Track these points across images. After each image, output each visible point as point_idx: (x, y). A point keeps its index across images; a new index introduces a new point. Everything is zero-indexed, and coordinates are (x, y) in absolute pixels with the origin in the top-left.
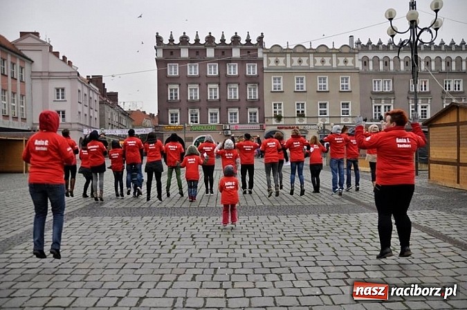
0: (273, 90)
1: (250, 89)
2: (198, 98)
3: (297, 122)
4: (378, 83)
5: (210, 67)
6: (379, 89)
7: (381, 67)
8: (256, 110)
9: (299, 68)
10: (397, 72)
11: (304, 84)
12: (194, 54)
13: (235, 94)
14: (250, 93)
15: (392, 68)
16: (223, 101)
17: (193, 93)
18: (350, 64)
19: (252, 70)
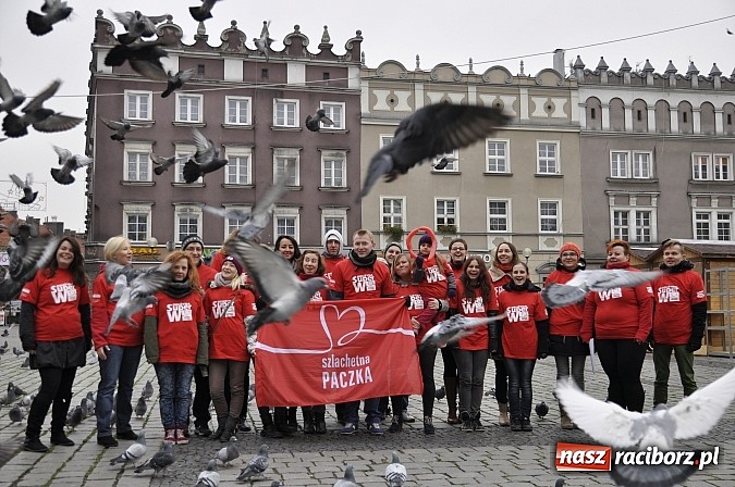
1: (328, 163)
4: (623, 159)
6: (623, 173)
7: (629, 124)
8: (342, 213)
10: (663, 136)
14: (328, 173)
15: (652, 125)
16: (262, 189)
18: (559, 113)
19: (333, 117)
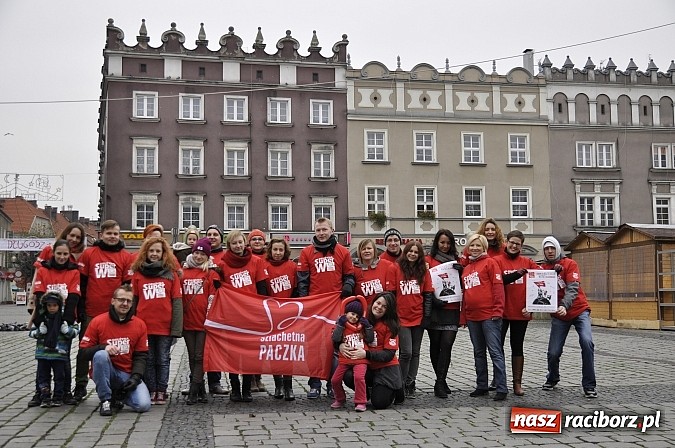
0: (366, 159)
1: (317, 156)
2: (202, 172)
3: (419, 231)
4: (588, 149)
5: (230, 102)
6: (588, 163)
7: (593, 118)
8: (330, 201)
9: (422, 113)
10: (625, 128)
11: (434, 148)
12: (194, 74)
13: (284, 164)
14: (318, 165)
15: (615, 118)
16: (258, 181)
17: (191, 159)
18: (529, 108)
19: (322, 114)
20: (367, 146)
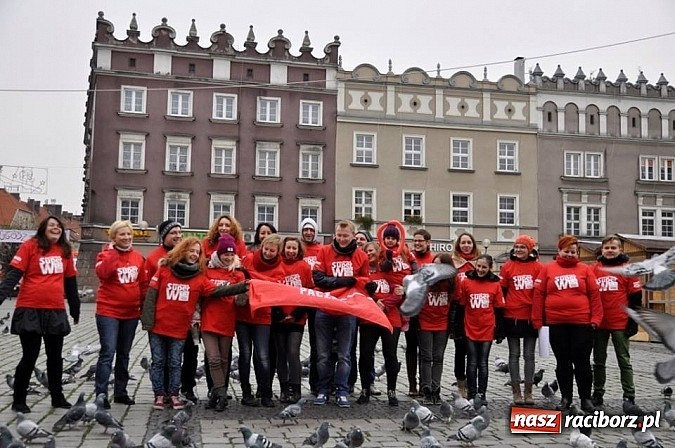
0: (355, 162)
1: (306, 157)
2: (189, 169)
5: (220, 100)
6: (576, 172)
8: (317, 203)
9: (412, 117)
10: (613, 139)
11: (423, 153)
12: (184, 70)
13: (272, 164)
14: (306, 166)
15: (603, 129)
17: (178, 156)
18: (518, 115)
19: (311, 115)
20: (355, 148)
